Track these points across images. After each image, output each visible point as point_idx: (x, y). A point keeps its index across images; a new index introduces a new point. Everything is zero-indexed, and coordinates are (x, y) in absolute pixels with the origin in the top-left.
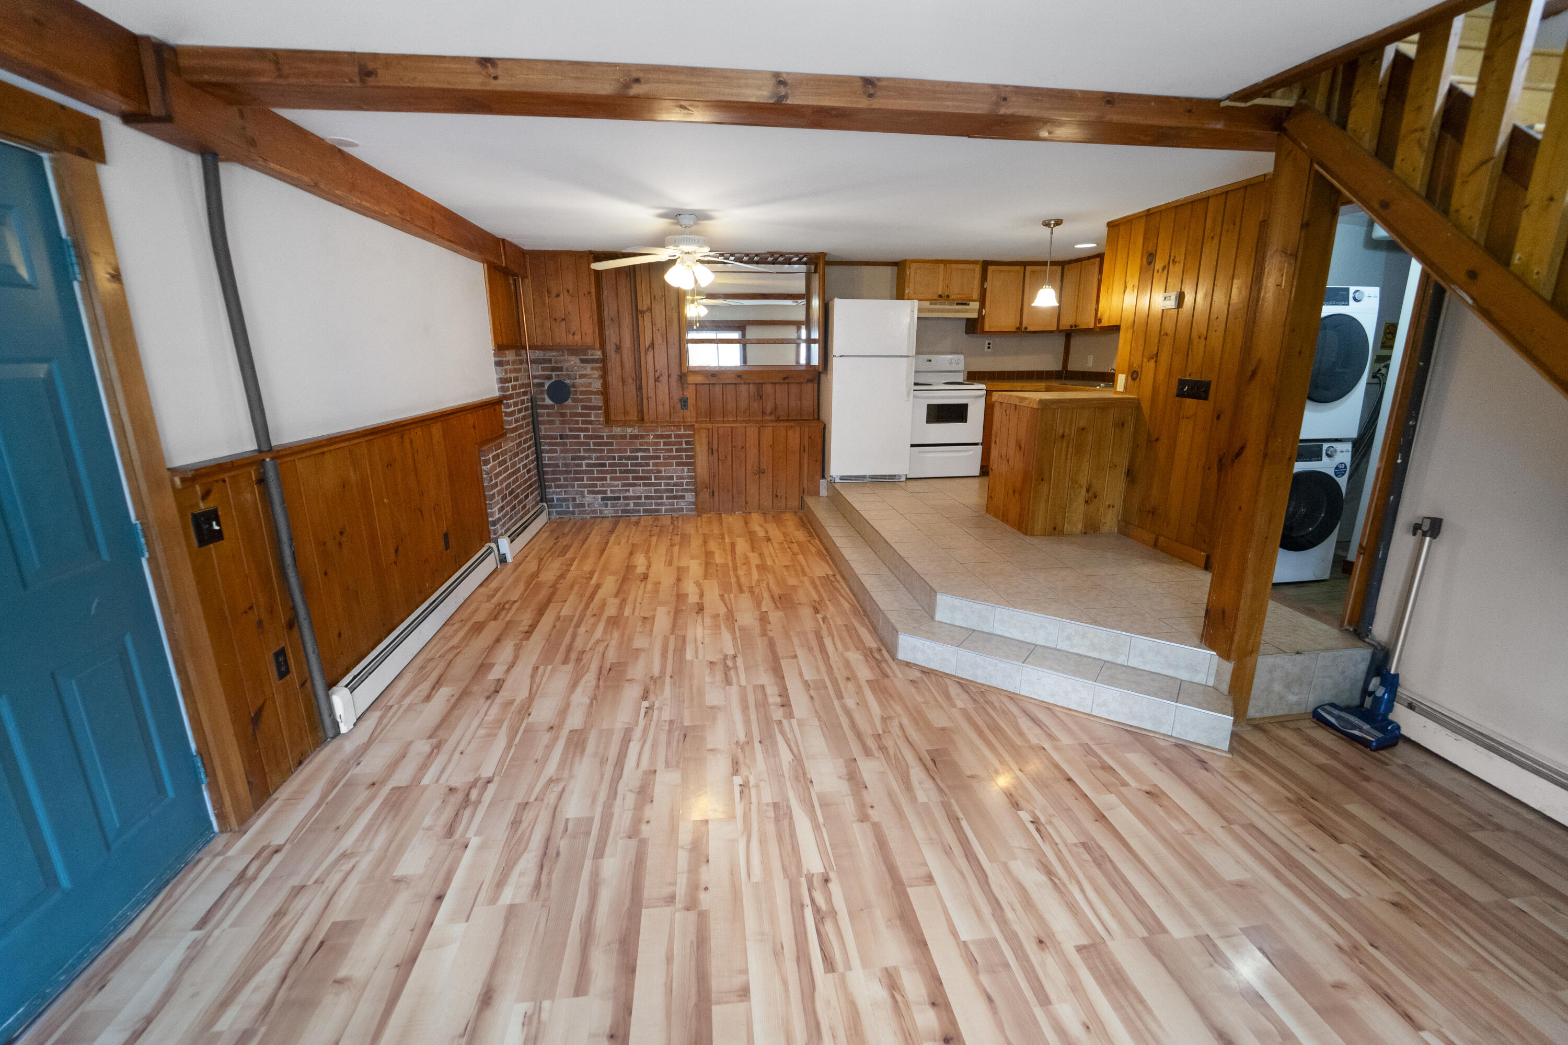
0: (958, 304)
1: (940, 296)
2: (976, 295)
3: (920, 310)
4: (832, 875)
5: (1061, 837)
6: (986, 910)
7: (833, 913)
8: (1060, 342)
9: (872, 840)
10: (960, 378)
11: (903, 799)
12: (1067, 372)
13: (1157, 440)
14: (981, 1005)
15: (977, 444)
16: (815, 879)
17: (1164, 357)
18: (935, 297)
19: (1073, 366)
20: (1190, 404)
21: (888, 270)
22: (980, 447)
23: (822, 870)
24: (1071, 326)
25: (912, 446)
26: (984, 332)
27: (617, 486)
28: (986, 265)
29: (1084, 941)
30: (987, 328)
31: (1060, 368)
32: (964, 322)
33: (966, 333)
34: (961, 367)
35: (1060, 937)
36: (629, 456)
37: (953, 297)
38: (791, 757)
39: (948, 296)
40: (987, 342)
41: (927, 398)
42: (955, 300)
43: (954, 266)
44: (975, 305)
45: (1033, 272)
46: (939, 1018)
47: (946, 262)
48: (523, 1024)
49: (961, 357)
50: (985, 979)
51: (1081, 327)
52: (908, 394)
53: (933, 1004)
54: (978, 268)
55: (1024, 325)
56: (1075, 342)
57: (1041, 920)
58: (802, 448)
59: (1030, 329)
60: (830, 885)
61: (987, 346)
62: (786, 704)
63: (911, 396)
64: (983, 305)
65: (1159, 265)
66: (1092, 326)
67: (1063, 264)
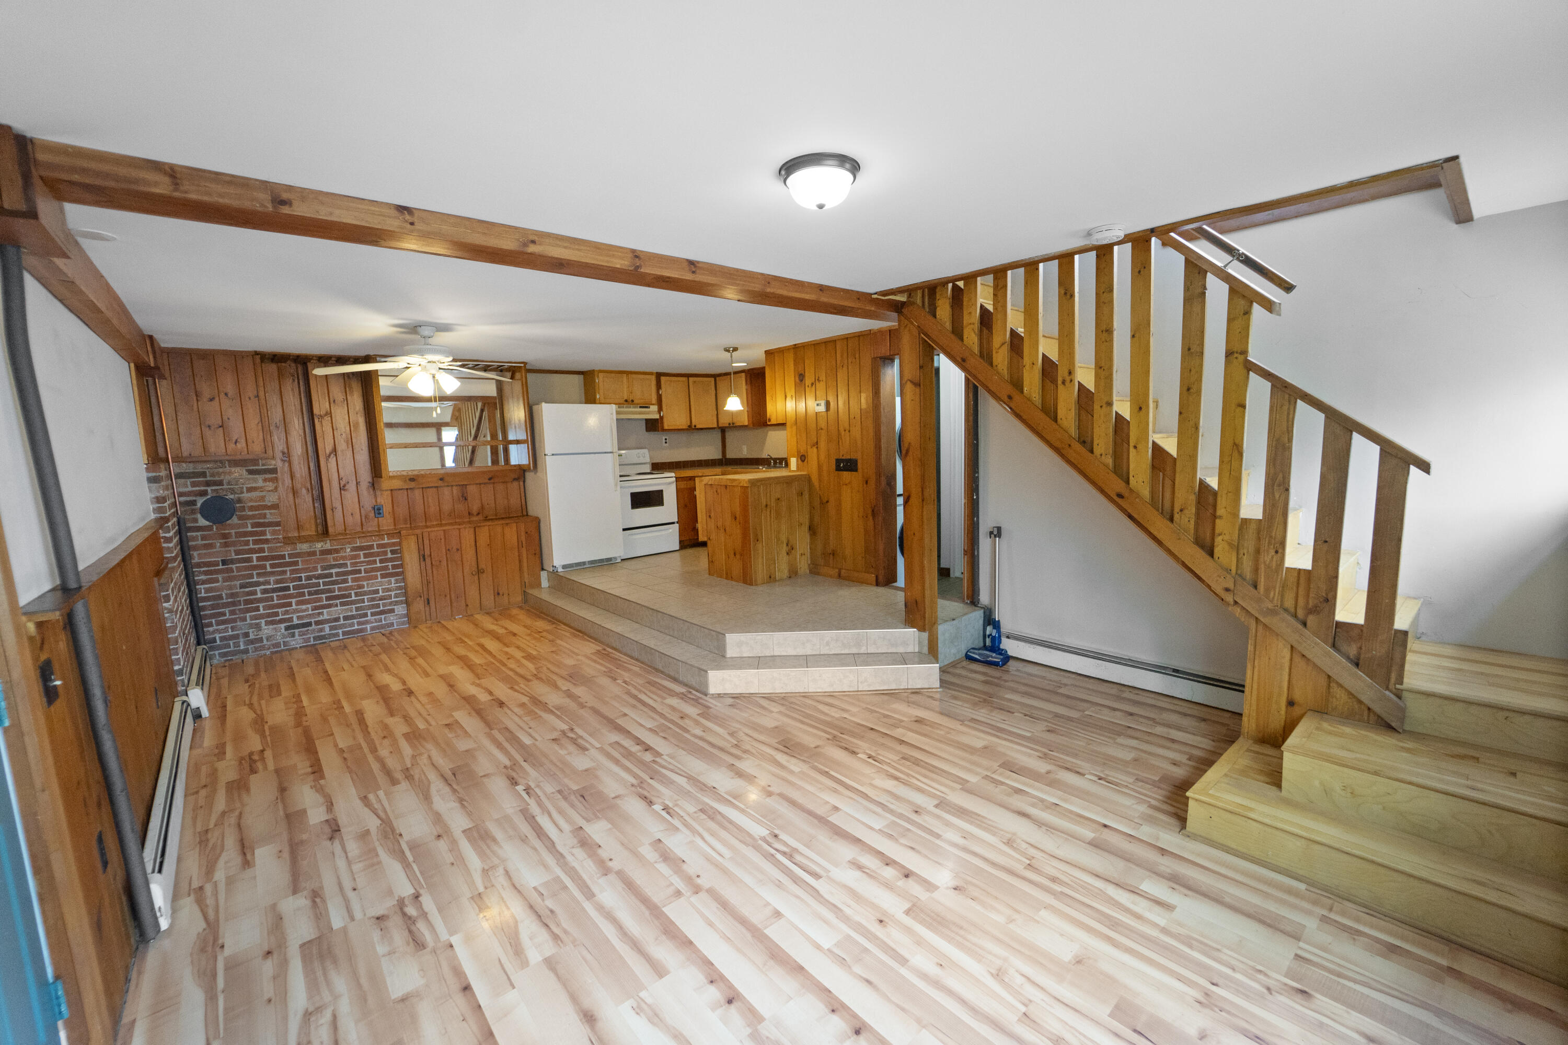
0: (641, 407)
1: (626, 401)
2: (654, 400)
3: (618, 413)
4: (777, 832)
5: (889, 759)
6: (879, 810)
7: (796, 850)
8: (717, 436)
9: (785, 804)
10: (648, 469)
11: (784, 774)
12: (726, 459)
13: (827, 502)
14: (911, 853)
15: (673, 523)
16: (768, 839)
17: (823, 444)
18: (622, 401)
19: (730, 455)
20: (846, 475)
21: (578, 379)
22: (677, 526)
23: (768, 832)
24: (729, 424)
25: (624, 530)
26: (663, 430)
27: (307, 610)
28: (659, 375)
29: (936, 802)
30: (666, 427)
31: (720, 457)
32: (644, 421)
33: (647, 431)
34: (648, 460)
35: (924, 805)
36: (321, 574)
37: (636, 401)
38: (686, 780)
39: (633, 401)
40: (664, 438)
41: (630, 487)
42: (638, 404)
43: (634, 376)
44: (654, 408)
45: (695, 382)
46: (895, 868)
47: (628, 373)
48: (637, 1013)
49: (646, 451)
50: (902, 841)
51: (738, 424)
52: (616, 485)
53: (887, 864)
54: (653, 378)
55: (693, 424)
56: (729, 436)
57: (909, 802)
58: (520, 544)
59: (698, 426)
60: (780, 837)
61: (664, 441)
62: (648, 748)
63: (619, 487)
64: (660, 409)
65: (808, 381)
66: (746, 423)
67: (715, 376)
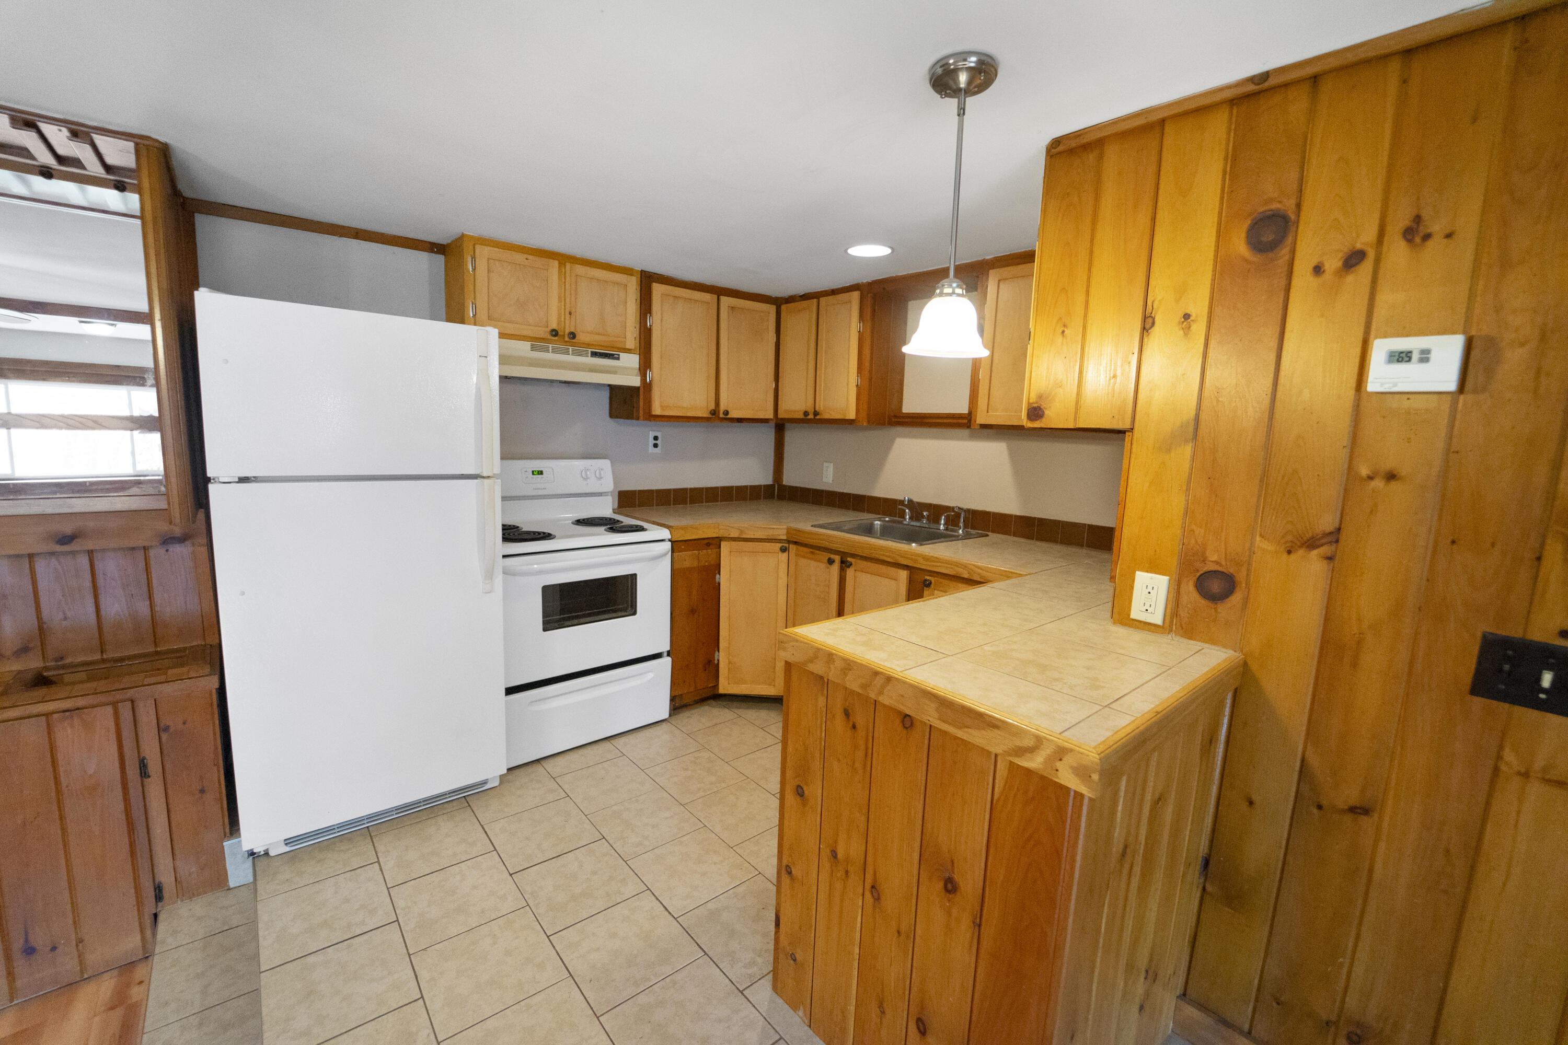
0: (594, 354)
1: (555, 333)
2: (631, 340)
3: (504, 360)
8: (767, 436)
10: (606, 508)
12: (783, 488)
15: (657, 656)
18: (543, 332)
19: (791, 478)
21: (422, 261)
22: (667, 662)
24: (806, 413)
25: (510, 691)
26: (651, 417)
28: (647, 279)
30: (657, 410)
31: (770, 482)
32: (606, 394)
33: (611, 416)
34: (608, 484)
37: (582, 337)
39: (573, 335)
40: (652, 435)
41: (541, 572)
42: (588, 345)
43: (580, 270)
44: (631, 361)
45: (732, 308)
47: (564, 259)
49: (605, 464)
52: (489, 575)
54: (633, 284)
55: (722, 408)
56: (792, 438)
59: (733, 414)
61: (652, 442)
63: (499, 579)
64: (645, 364)
66: (852, 415)
67: (779, 303)
